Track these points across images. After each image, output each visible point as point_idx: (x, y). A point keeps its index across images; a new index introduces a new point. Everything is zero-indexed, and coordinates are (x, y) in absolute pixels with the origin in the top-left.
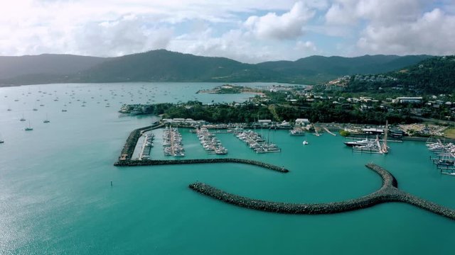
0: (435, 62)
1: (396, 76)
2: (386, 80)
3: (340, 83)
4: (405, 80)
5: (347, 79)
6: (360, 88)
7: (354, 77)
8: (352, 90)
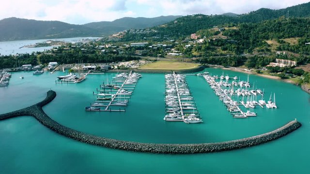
0: (186, 19)
1: (157, 29)
2: (150, 33)
3: (119, 35)
4: (162, 31)
5: (125, 32)
6: (131, 38)
7: (129, 31)
8: (125, 39)
